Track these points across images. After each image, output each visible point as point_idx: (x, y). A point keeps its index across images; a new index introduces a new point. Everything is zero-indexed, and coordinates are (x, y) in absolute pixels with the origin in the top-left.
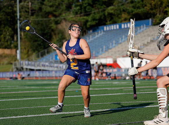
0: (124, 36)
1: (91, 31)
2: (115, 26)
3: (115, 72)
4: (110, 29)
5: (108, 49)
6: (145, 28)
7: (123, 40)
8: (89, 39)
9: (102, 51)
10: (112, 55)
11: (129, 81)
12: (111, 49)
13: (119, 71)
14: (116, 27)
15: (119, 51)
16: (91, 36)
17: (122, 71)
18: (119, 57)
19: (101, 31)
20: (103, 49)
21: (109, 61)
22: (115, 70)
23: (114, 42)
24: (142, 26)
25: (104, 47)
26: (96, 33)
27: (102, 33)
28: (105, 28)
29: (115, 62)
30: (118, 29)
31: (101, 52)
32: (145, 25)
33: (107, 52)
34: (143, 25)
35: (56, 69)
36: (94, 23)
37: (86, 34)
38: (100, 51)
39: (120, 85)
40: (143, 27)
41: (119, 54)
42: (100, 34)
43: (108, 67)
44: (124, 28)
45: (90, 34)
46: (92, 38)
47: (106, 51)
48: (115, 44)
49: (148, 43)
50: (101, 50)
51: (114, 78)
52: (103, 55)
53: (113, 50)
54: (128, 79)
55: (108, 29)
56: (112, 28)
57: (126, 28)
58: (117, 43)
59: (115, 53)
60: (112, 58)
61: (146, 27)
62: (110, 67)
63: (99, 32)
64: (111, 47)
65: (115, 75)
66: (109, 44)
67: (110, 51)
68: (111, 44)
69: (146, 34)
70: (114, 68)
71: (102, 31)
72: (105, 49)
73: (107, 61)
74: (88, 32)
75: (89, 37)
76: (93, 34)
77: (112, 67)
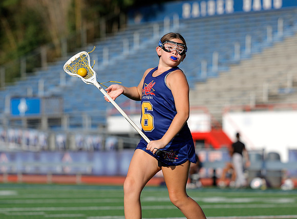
0: (248, 40)
1: (138, 20)
2: (220, 2)
3: (216, 162)
4: (204, 12)
5: (194, 80)
7: (248, 51)
8: (131, 46)
10: (207, 102)
11: (260, 193)
12: (204, 81)
14: (224, 6)
15: (230, 90)
16: (136, 37)
18: (231, 110)
19: (172, 19)
22: (216, 155)
23: (216, 57)
26: (155, 26)
28: (186, 9)
29: (217, 127)
30: (230, 15)
35: (12, 146)
37: (119, 27)
39: (227, 206)
41: (232, 101)
44: (252, 11)
45: (134, 29)
46: (141, 41)
48: (220, 64)
51: (210, 182)
53: (213, 85)
54: (259, 189)
55: (196, 12)
56: (211, 11)
57: (257, 12)
58: (227, 62)
59: (219, 96)
60: (206, 112)
62: (199, 146)
63: (167, 21)
65: (214, 171)
66: (199, 65)
67: (200, 87)
68: (204, 64)
70: (214, 147)
71: (176, 19)
74: (126, 23)
75: (129, 38)
76: (143, 30)
77: (206, 145)
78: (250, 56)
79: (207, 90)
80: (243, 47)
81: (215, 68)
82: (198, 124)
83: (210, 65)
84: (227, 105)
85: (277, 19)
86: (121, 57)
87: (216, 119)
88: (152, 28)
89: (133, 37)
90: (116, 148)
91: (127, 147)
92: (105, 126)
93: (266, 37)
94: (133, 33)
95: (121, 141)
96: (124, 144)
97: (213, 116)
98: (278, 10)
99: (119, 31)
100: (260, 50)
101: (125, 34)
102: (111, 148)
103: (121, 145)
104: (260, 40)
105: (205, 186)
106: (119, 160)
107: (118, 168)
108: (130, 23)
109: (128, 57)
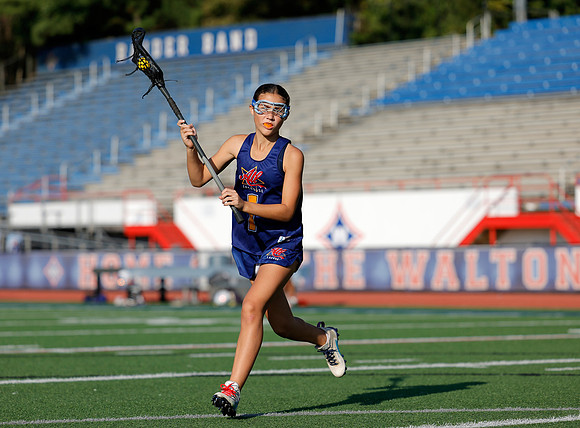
0: (210, 95)
1: (51, 65)
2: (169, 41)
3: (165, 267)
5: (133, 152)
6: (313, 55)
7: (209, 110)
8: (41, 103)
9: (104, 163)
10: (152, 183)
11: (227, 312)
12: (147, 153)
13: (182, 262)
14: (175, 46)
16: (50, 90)
17: (197, 262)
18: (185, 195)
19: (100, 64)
20: (109, 155)
21: (138, 213)
22: (165, 258)
23: (163, 119)
24: (299, 48)
25: (115, 145)
26: (77, 75)
27: (107, 74)
28: (121, 49)
29: (166, 218)
30: (182, 59)
31: (97, 168)
32: (313, 44)
33: (127, 171)
34: (306, 43)
36: (64, 25)
37: (24, 76)
38: (92, 164)
39: (180, 331)
40: (306, 53)
42: (93, 82)
43: (128, 244)
44: (215, 54)
45: (47, 79)
46: (55, 97)
47: (121, 163)
48: (169, 129)
49: (325, 128)
50: (97, 156)
51: (156, 296)
52: (108, 185)
53: (159, 158)
54: (226, 305)
56: (157, 53)
57: (222, 56)
59: (168, 174)
60: (150, 197)
61: (320, 51)
62: (141, 245)
63: (93, 68)
64: (146, 143)
65: (163, 281)
66: (141, 130)
67: (142, 162)
68: (147, 129)
69: (318, 85)
70: (162, 247)
71: (107, 64)
72: (119, 153)
73: (125, 212)
74: (34, 70)
75: (38, 92)
76: (60, 80)
77: (150, 243)
78: (213, 118)
79: (152, 166)
80: (202, 106)
81: (162, 135)
82: (139, 215)
83: (155, 130)
84: (180, 187)
85: (250, 66)
86: (28, 119)
87: (164, 207)
88: (73, 77)
89: (44, 91)
90: (21, 248)
91: (37, 247)
92: (5, 218)
93: (235, 91)
94: (45, 85)
95: (28, 239)
96: (33, 242)
97: (159, 203)
98: (251, 53)
99: (23, 82)
100: (227, 110)
101: (32, 86)
102: (14, 249)
103: (28, 245)
104: (226, 96)
105: (149, 303)
106: (25, 266)
107: (25, 277)
108: (40, 71)
109: (38, 119)
